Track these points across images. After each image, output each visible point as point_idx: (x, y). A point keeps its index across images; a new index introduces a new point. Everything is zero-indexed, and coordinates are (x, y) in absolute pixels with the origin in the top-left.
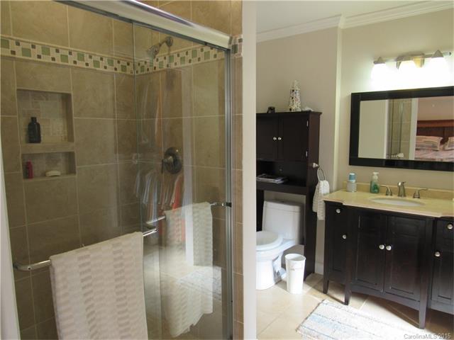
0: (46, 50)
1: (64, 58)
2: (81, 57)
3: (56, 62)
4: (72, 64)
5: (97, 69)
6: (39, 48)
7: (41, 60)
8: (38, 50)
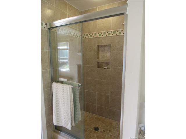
0: (105, 33)
1: (109, 34)
2: (115, 32)
3: (107, 36)
4: (112, 35)
5: (120, 35)
6: (103, 33)
7: (103, 36)
8: (103, 34)
